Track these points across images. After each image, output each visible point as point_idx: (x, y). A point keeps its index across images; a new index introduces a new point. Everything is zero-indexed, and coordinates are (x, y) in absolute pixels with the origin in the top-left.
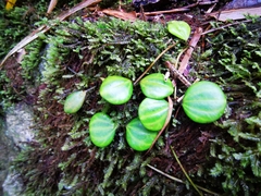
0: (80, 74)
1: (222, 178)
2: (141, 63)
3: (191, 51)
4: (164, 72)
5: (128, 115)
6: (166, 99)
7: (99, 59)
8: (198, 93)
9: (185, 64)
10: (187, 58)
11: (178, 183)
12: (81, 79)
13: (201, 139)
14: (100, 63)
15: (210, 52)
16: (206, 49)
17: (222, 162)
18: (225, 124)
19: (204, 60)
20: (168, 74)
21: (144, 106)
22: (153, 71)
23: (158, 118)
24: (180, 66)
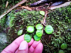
0: (20, 25)
1: (54, 44)
2: (35, 22)
3: (45, 17)
4: (40, 24)
5: (33, 34)
6: (42, 30)
7: (25, 22)
8: (48, 28)
9: (45, 21)
10: (45, 19)
11: (46, 46)
12: (21, 27)
13: (49, 37)
14: (25, 23)
15: (49, 18)
16: (48, 17)
17: (54, 41)
18: (53, 34)
19: (48, 19)
20: (41, 24)
21: (37, 32)
22: (38, 23)
23: (40, 34)
24: (43, 22)
